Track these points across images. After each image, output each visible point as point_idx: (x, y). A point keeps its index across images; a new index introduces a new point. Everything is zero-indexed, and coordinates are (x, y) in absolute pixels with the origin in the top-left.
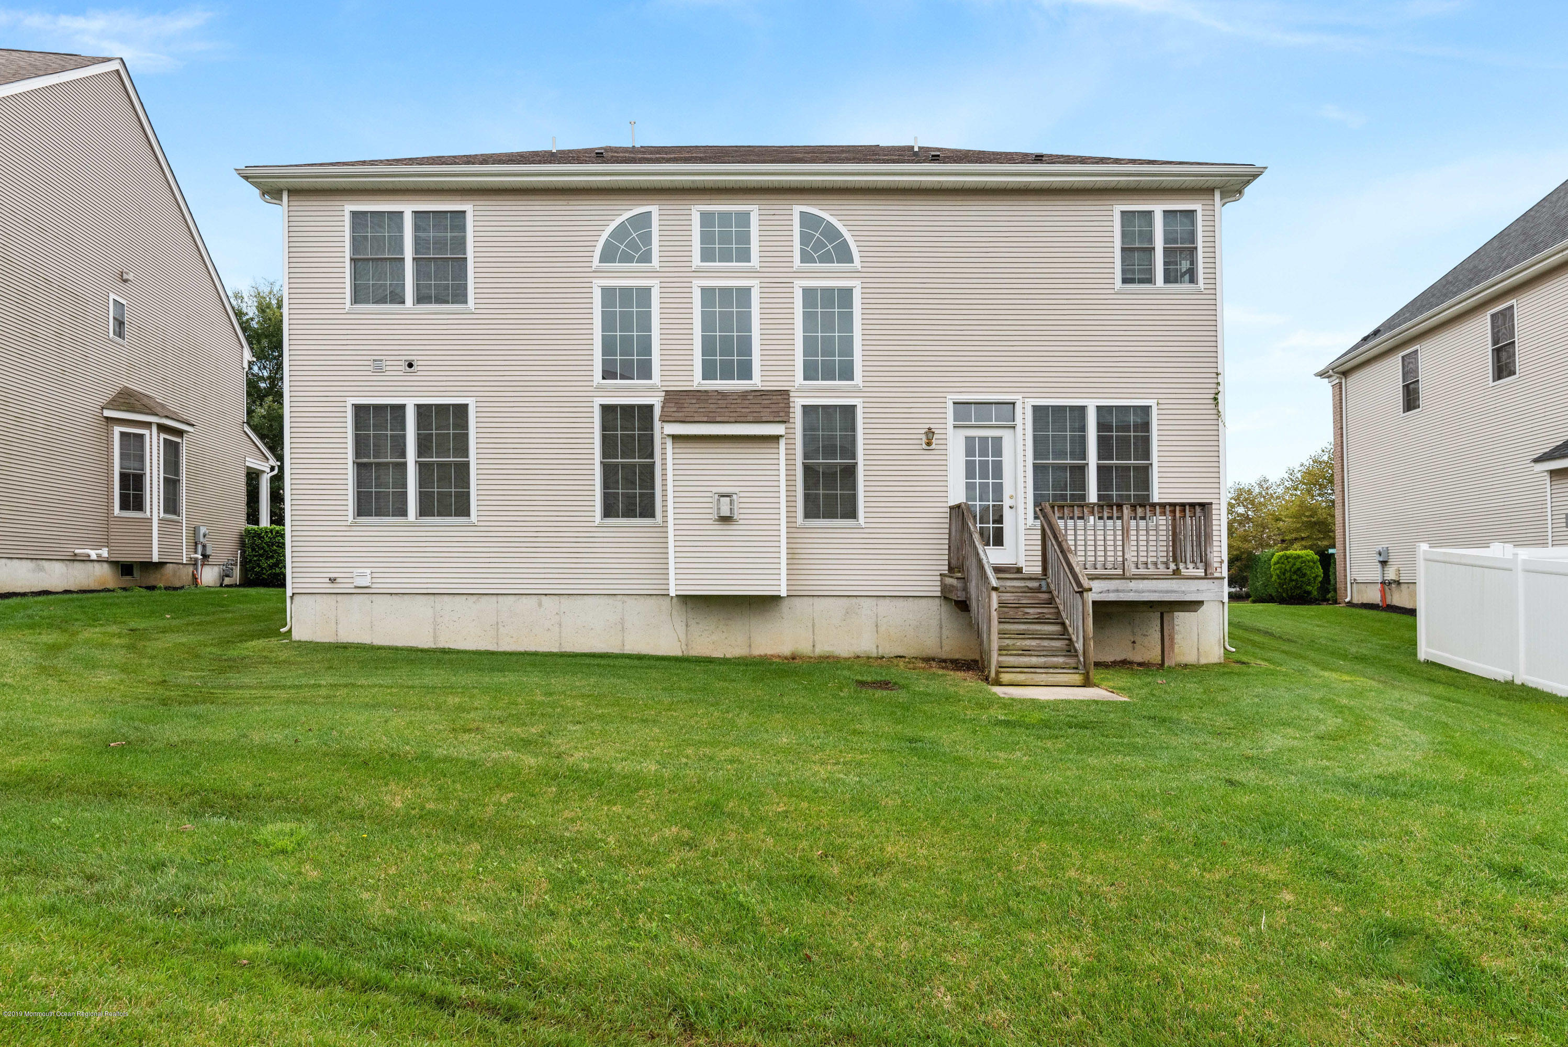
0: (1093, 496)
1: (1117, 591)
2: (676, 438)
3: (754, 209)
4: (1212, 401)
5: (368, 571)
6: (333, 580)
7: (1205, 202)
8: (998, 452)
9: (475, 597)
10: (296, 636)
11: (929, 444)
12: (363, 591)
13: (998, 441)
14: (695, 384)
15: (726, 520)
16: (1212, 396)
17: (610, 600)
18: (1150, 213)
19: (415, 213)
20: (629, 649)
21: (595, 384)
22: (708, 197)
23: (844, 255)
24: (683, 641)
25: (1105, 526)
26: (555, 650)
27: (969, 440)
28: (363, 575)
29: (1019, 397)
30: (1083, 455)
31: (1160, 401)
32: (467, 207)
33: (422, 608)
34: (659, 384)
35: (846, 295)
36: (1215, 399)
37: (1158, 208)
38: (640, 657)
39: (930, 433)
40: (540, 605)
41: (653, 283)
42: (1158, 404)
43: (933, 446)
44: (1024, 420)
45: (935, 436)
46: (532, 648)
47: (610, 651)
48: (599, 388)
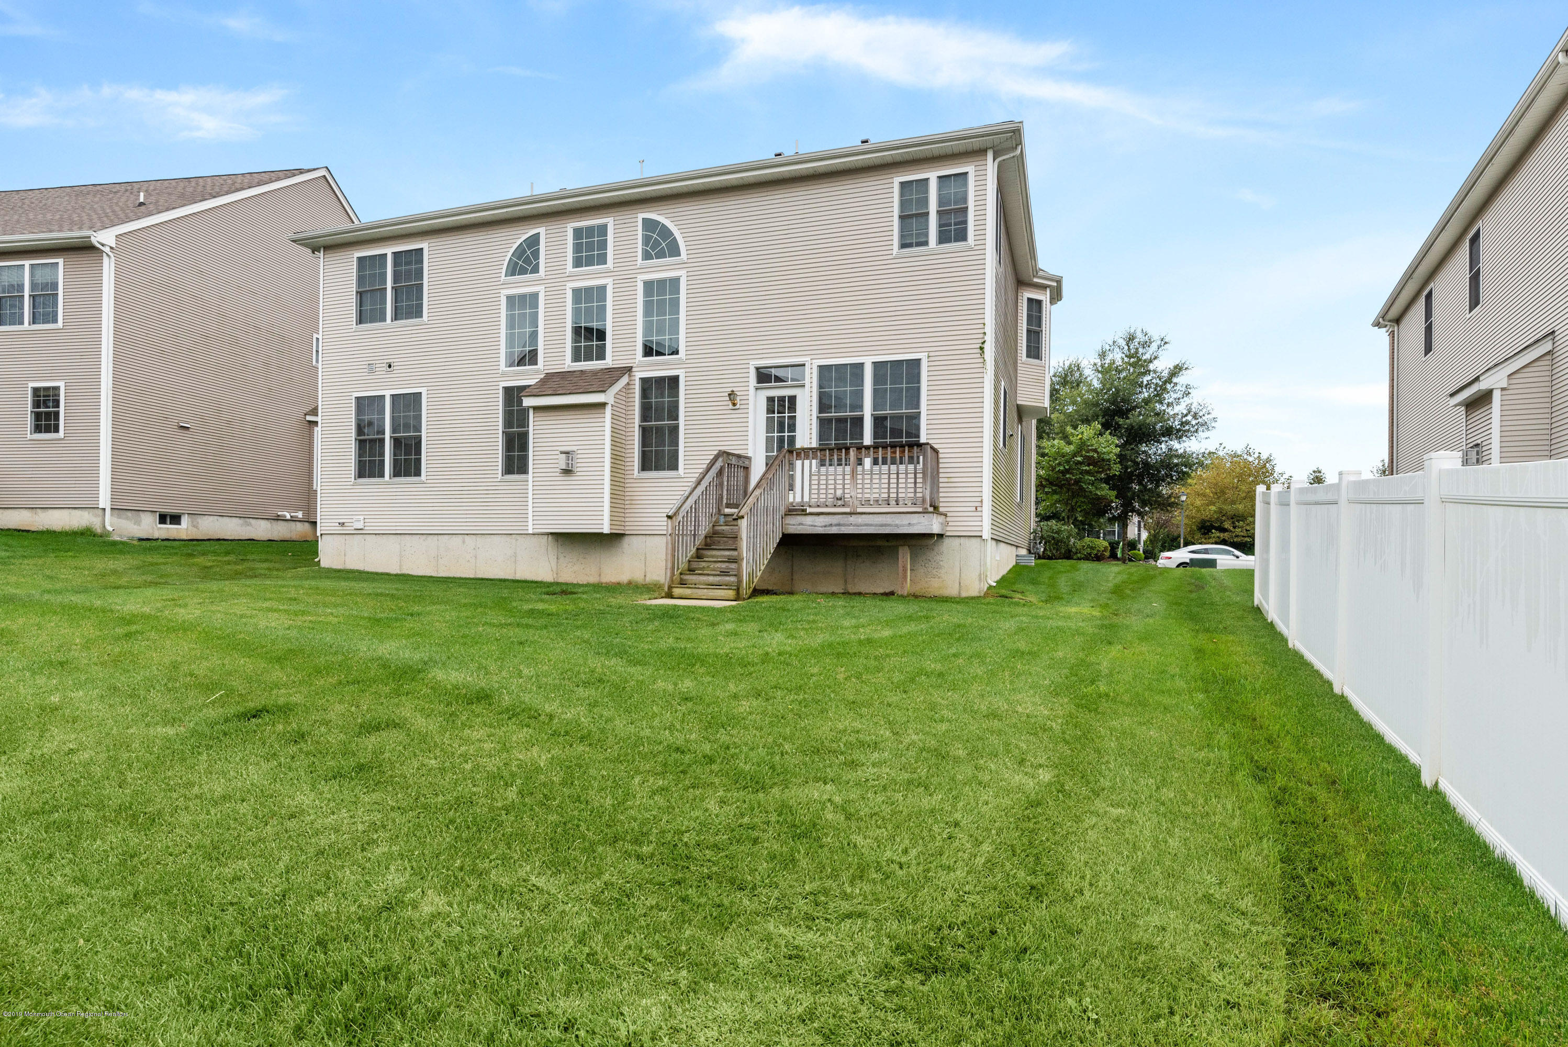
0: (868, 440)
1: (839, 525)
2: (536, 409)
3: (609, 220)
4: (978, 351)
5: (362, 517)
6: (342, 524)
7: (977, 163)
8: (793, 407)
9: (424, 537)
10: (323, 564)
11: (734, 404)
12: (359, 532)
13: (793, 399)
14: (566, 366)
15: (567, 472)
16: (978, 346)
17: (508, 538)
18: (927, 180)
19: (394, 253)
20: (519, 576)
21: (500, 371)
22: (579, 215)
23: (674, 250)
24: (555, 570)
25: (880, 470)
26: (472, 576)
27: (770, 400)
28: (359, 521)
29: (808, 358)
30: (861, 407)
31: (931, 354)
32: (424, 245)
33: (392, 544)
34: (542, 368)
35: (674, 283)
36: (982, 348)
37: (932, 175)
38: (526, 582)
39: (732, 395)
40: (464, 542)
41: (540, 289)
42: (929, 357)
43: (738, 406)
44: (811, 378)
45: (738, 398)
46: (458, 575)
47: (507, 577)
48: (504, 374)
